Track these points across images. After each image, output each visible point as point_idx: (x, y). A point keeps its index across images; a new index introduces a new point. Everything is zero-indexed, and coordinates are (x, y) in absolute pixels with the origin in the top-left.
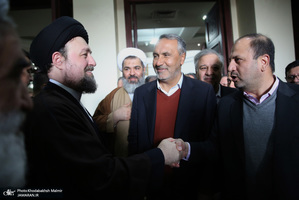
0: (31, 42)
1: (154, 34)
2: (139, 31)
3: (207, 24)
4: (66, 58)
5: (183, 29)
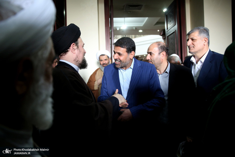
1: (124, 22)
3: (167, 15)
4: (78, 47)
5: (147, 18)
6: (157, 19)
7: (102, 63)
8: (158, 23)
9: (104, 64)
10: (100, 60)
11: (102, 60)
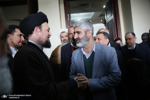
0: (19, 22)
1: (79, 16)
2: (72, 15)
3: (106, 10)
5: (93, 13)
6: (100, 13)
7: (63, 39)
8: (101, 16)
9: (64, 40)
10: (61, 37)
11: (63, 37)
